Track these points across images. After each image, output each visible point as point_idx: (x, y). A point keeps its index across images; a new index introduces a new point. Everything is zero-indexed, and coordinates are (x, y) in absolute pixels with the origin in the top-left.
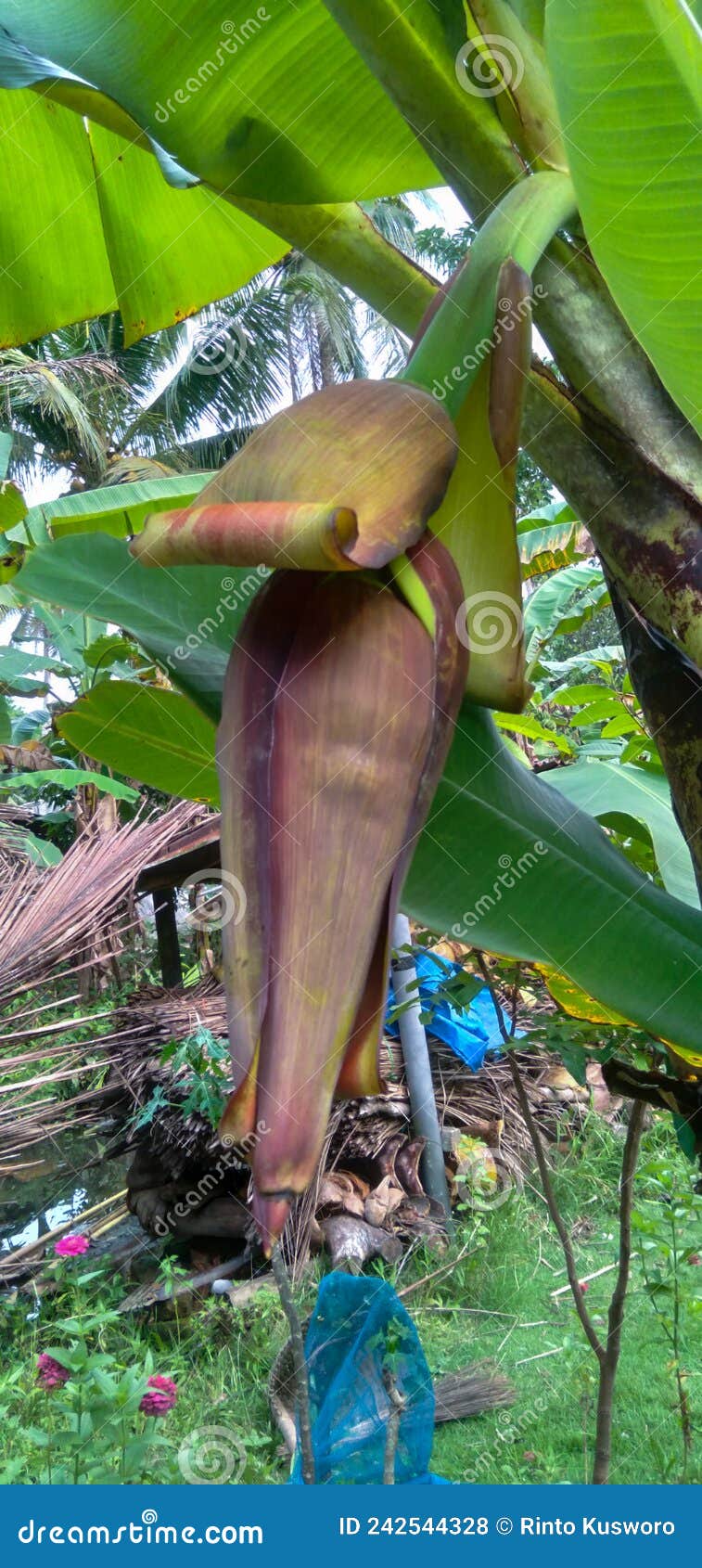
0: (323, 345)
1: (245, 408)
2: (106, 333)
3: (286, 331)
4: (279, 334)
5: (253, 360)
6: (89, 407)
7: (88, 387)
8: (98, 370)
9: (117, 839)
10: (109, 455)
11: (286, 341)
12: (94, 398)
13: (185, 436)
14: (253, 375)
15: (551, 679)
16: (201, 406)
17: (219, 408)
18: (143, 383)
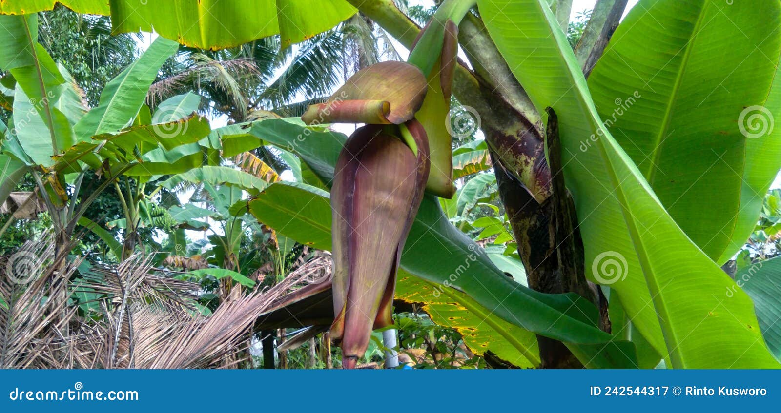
0: (361, 59)
1: (320, 88)
2: (251, 48)
3: (343, 52)
4: (339, 53)
5: (325, 65)
6: (240, 85)
7: (240, 74)
8: (246, 66)
9: (246, 301)
10: (249, 109)
11: (342, 56)
12: (243, 80)
13: (288, 100)
14: (325, 72)
15: (474, 231)
16: (297, 86)
17: (307, 88)
18: (268, 74)
